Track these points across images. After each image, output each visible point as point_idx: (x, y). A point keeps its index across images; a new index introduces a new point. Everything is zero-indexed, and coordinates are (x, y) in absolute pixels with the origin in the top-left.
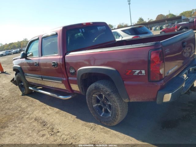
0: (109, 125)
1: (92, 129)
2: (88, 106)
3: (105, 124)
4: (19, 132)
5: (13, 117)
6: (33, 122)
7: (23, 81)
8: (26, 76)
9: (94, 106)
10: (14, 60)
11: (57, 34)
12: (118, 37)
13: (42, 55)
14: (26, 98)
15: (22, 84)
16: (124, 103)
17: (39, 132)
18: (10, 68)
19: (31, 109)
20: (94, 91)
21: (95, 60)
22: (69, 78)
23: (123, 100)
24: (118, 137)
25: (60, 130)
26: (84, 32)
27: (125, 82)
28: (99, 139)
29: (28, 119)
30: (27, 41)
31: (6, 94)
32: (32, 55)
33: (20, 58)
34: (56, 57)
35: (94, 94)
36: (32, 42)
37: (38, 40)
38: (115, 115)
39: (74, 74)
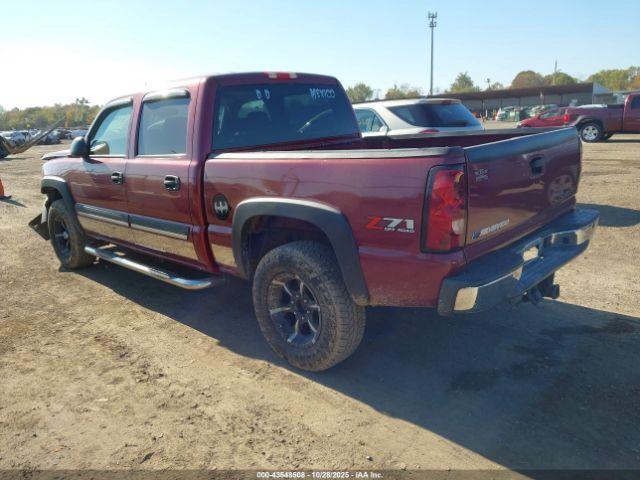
0: (307, 368)
1: (258, 376)
2: (257, 311)
3: (298, 365)
4: (47, 367)
5: (30, 327)
6: (89, 344)
7: (70, 226)
8: (80, 213)
9: (272, 312)
10: (49, 159)
11: (188, 95)
12: (375, 127)
13: (137, 153)
14: (73, 279)
15: (65, 235)
16: (355, 308)
17: (106, 370)
18: (25, 187)
19: (86, 309)
20: (276, 270)
21: (298, 182)
22: (211, 228)
23: (351, 301)
24: (327, 400)
25: (166, 371)
26: (268, 98)
27: (362, 250)
28: (273, 402)
29: (75, 336)
30: (87, 107)
31: (10, 263)
32: (106, 150)
33: (70, 156)
34: (179, 162)
35: (274, 277)
36: (109, 111)
37: (129, 109)
38: (326, 340)
39: (225, 217)
